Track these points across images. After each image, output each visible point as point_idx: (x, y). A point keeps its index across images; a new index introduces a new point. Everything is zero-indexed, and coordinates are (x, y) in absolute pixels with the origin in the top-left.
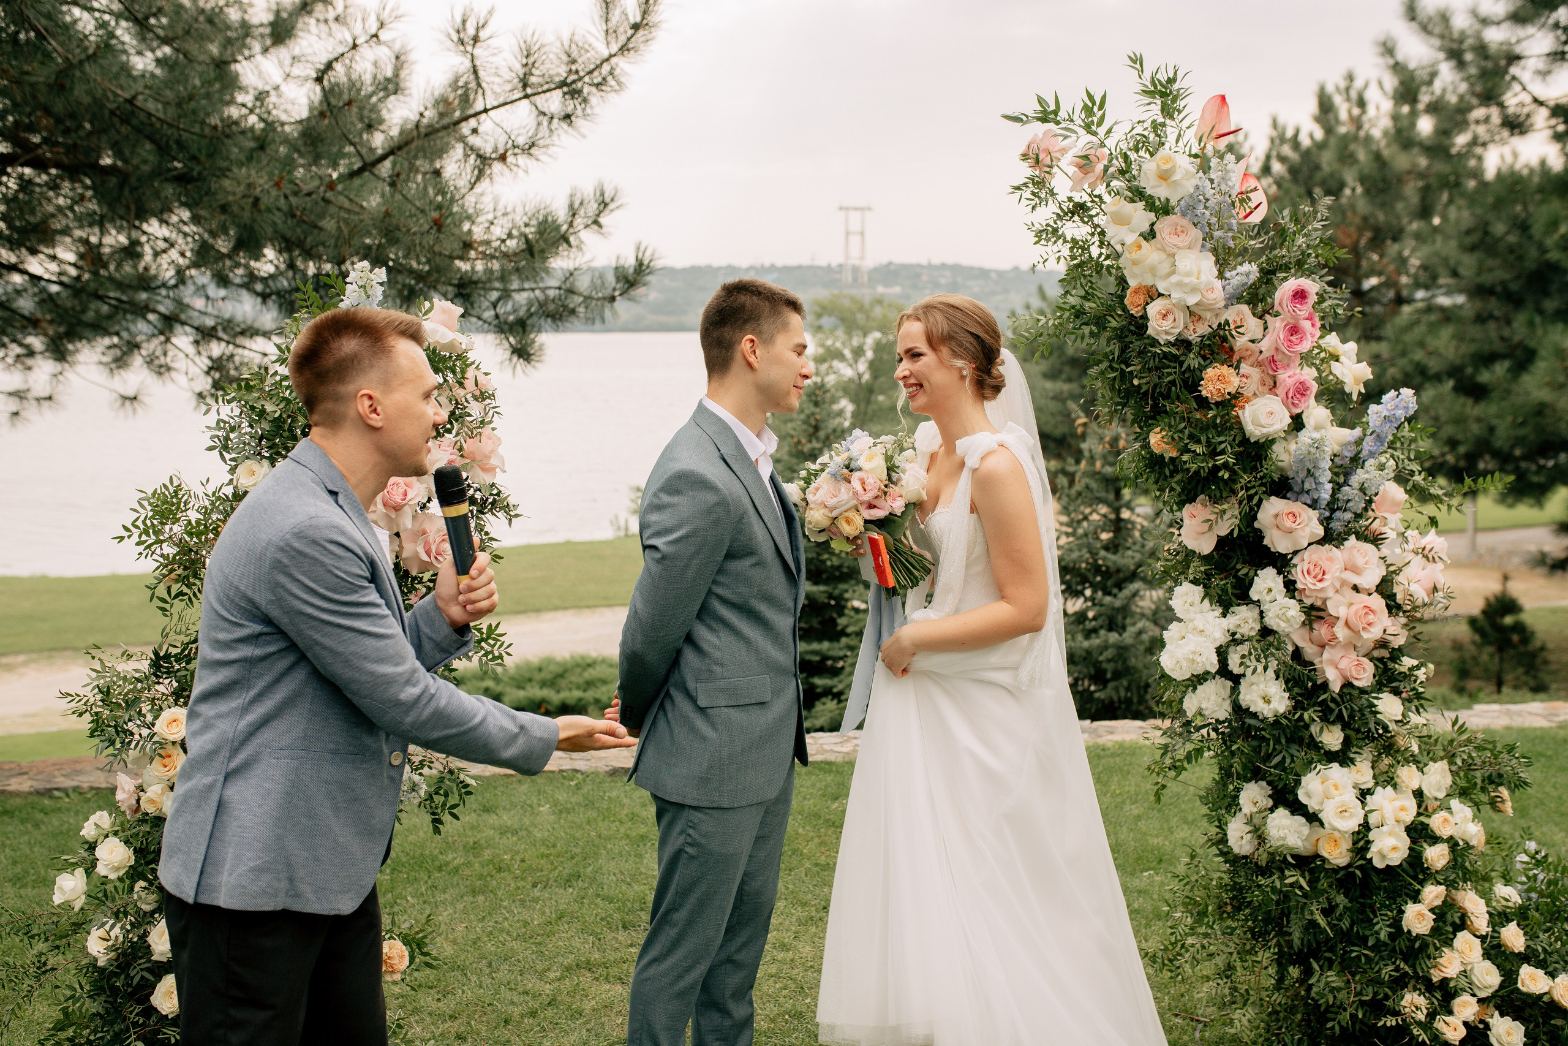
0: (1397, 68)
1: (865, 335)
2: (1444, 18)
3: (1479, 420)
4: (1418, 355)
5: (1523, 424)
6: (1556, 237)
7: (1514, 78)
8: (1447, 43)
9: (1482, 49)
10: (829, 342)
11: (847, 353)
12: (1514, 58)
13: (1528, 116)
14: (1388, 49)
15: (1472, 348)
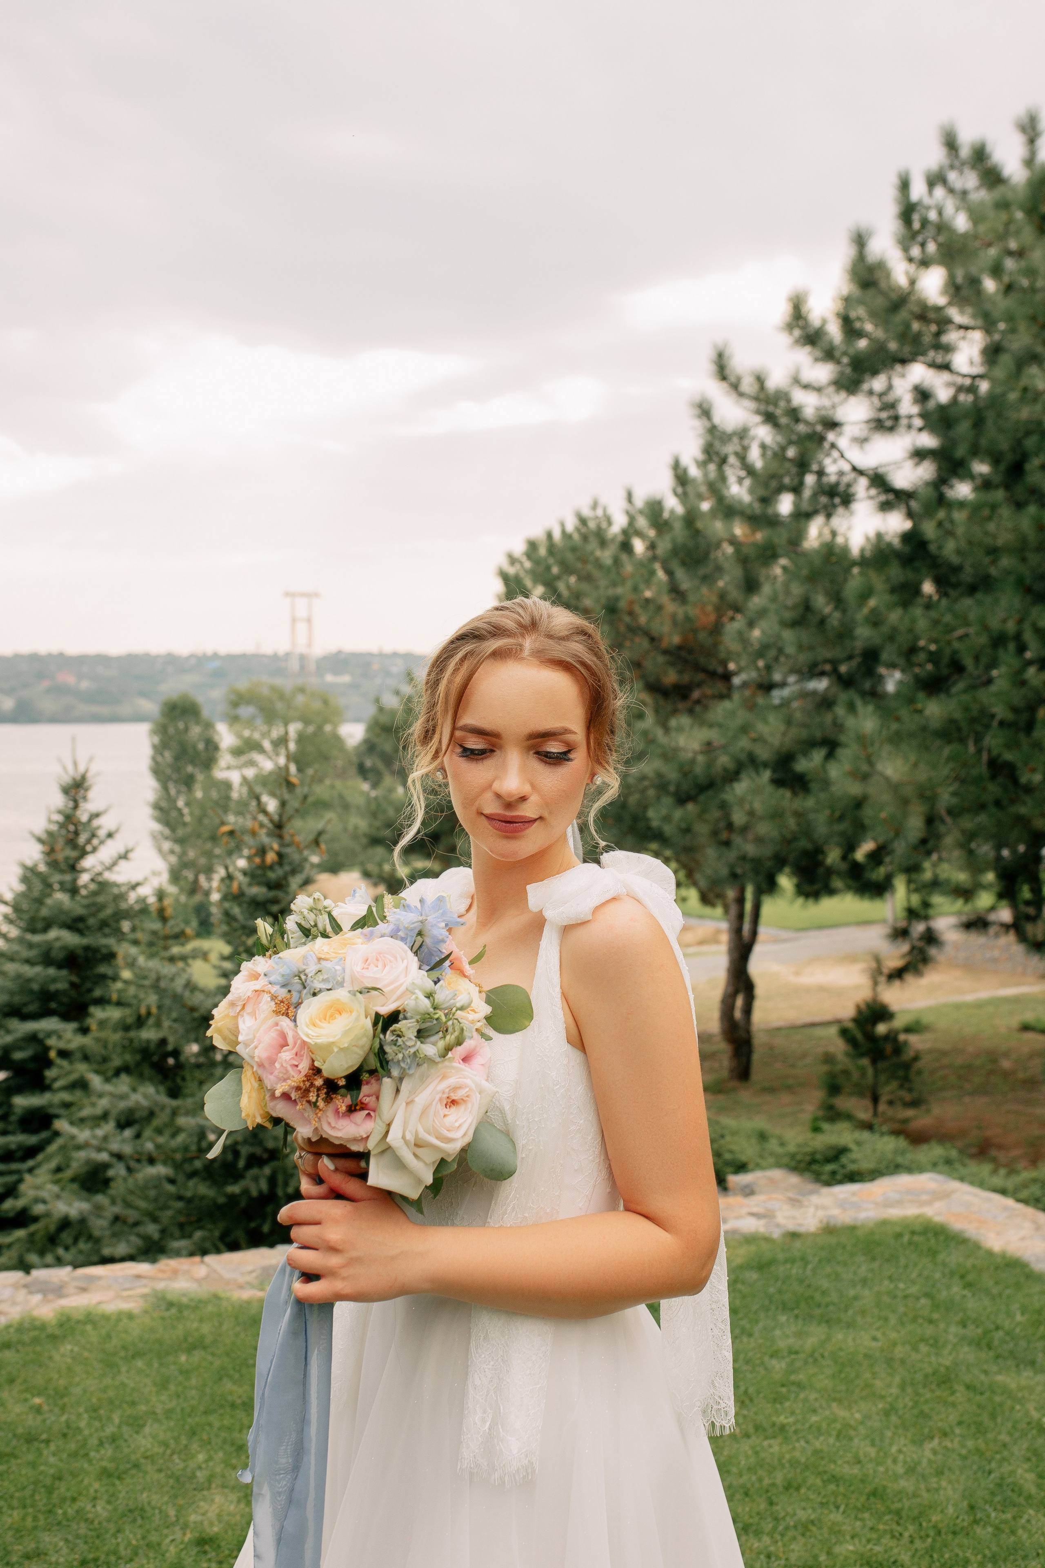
0: (713, 430)
1: (286, 725)
2: (760, 380)
3: (798, 814)
4: (744, 743)
5: (841, 818)
6: (865, 611)
7: (833, 446)
8: (763, 407)
9: (795, 414)
10: (247, 733)
11: (267, 745)
12: (833, 425)
13: (849, 485)
14: (704, 411)
15: (804, 734)
